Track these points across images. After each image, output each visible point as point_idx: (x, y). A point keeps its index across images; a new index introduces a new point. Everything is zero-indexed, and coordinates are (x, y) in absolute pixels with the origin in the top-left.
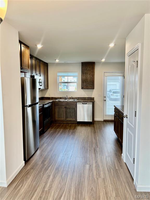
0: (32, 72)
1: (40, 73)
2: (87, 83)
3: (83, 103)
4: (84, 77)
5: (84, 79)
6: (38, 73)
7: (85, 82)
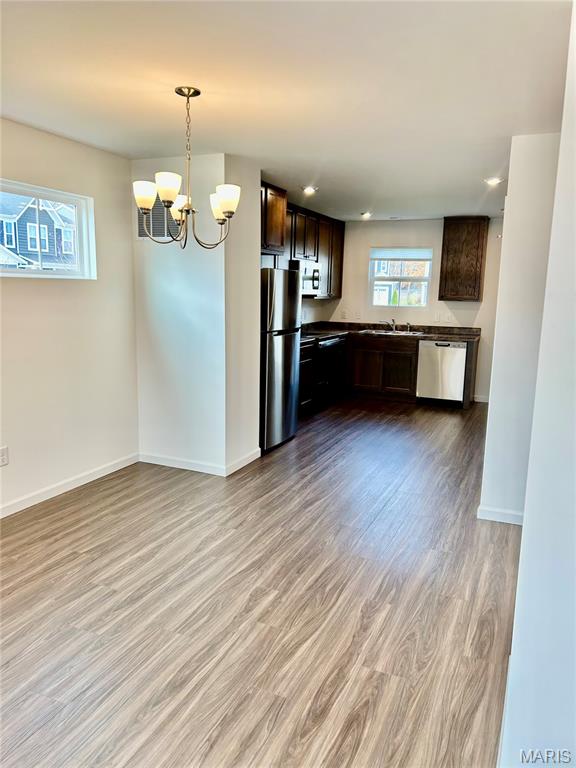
0: (293, 253)
1: (316, 254)
2: (460, 280)
3: (439, 343)
4: (450, 264)
5: (449, 270)
6: (310, 252)
7: (453, 278)
